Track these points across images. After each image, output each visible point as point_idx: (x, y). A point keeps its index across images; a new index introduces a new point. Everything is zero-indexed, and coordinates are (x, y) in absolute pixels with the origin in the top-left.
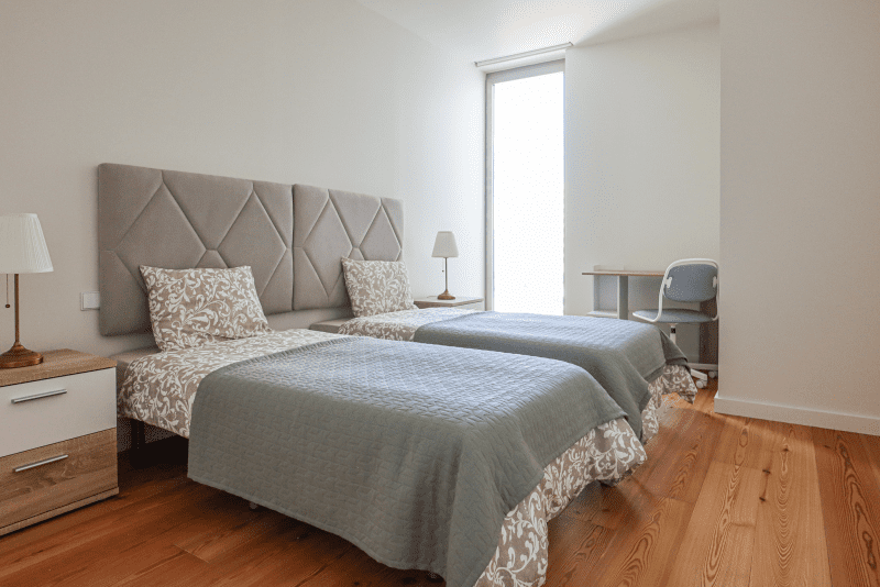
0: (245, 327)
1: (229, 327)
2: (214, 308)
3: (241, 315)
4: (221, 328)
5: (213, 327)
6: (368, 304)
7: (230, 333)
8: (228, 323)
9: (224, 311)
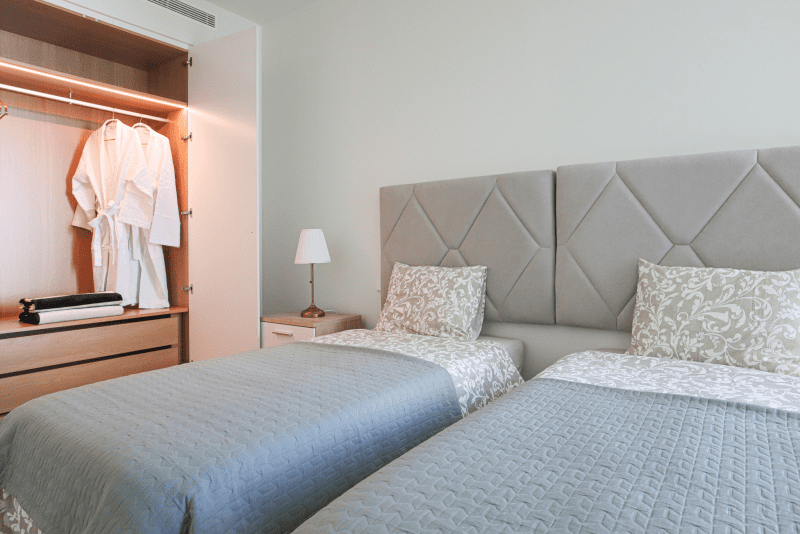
0: (430, 326)
1: (417, 321)
2: (413, 301)
3: (432, 313)
4: (411, 321)
5: (406, 319)
6: (643, 336)
7: (416, 327)
8: (418, 317)
9: (418, 307)
